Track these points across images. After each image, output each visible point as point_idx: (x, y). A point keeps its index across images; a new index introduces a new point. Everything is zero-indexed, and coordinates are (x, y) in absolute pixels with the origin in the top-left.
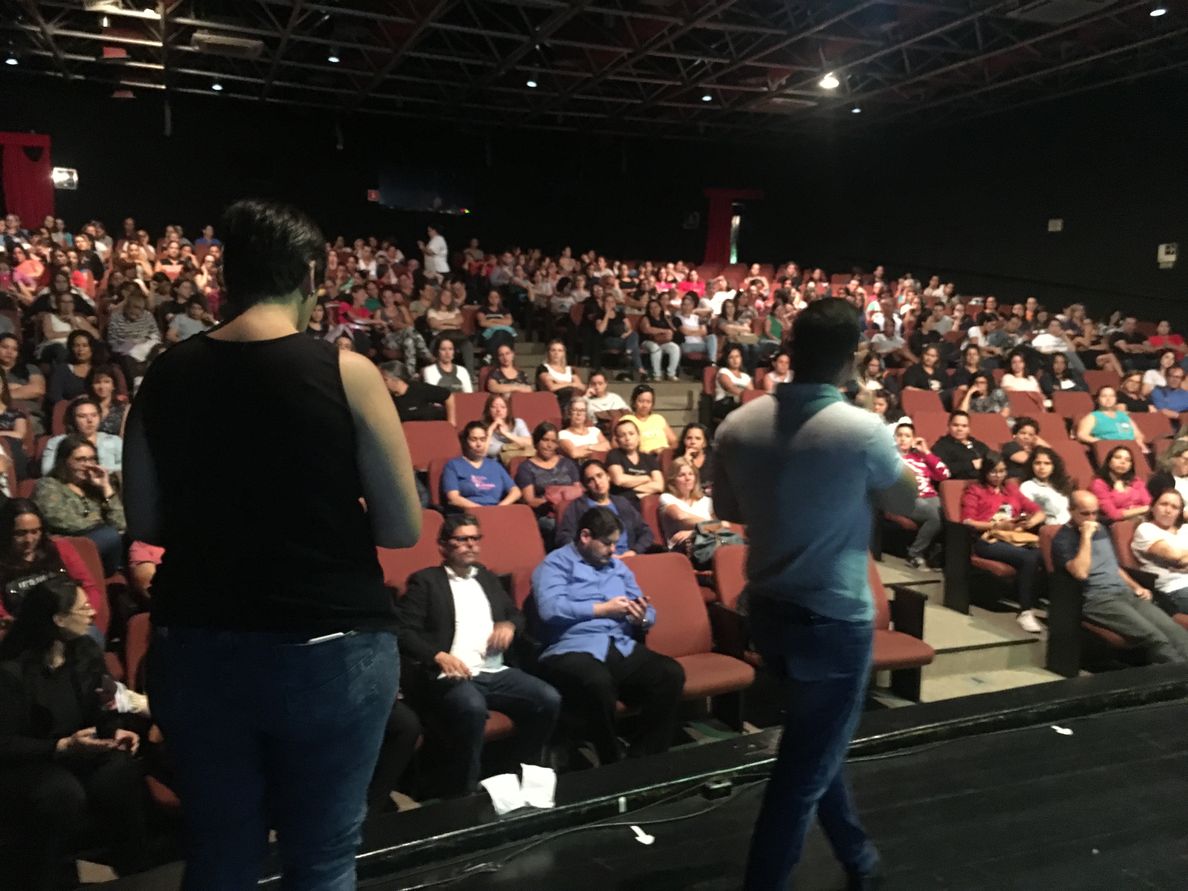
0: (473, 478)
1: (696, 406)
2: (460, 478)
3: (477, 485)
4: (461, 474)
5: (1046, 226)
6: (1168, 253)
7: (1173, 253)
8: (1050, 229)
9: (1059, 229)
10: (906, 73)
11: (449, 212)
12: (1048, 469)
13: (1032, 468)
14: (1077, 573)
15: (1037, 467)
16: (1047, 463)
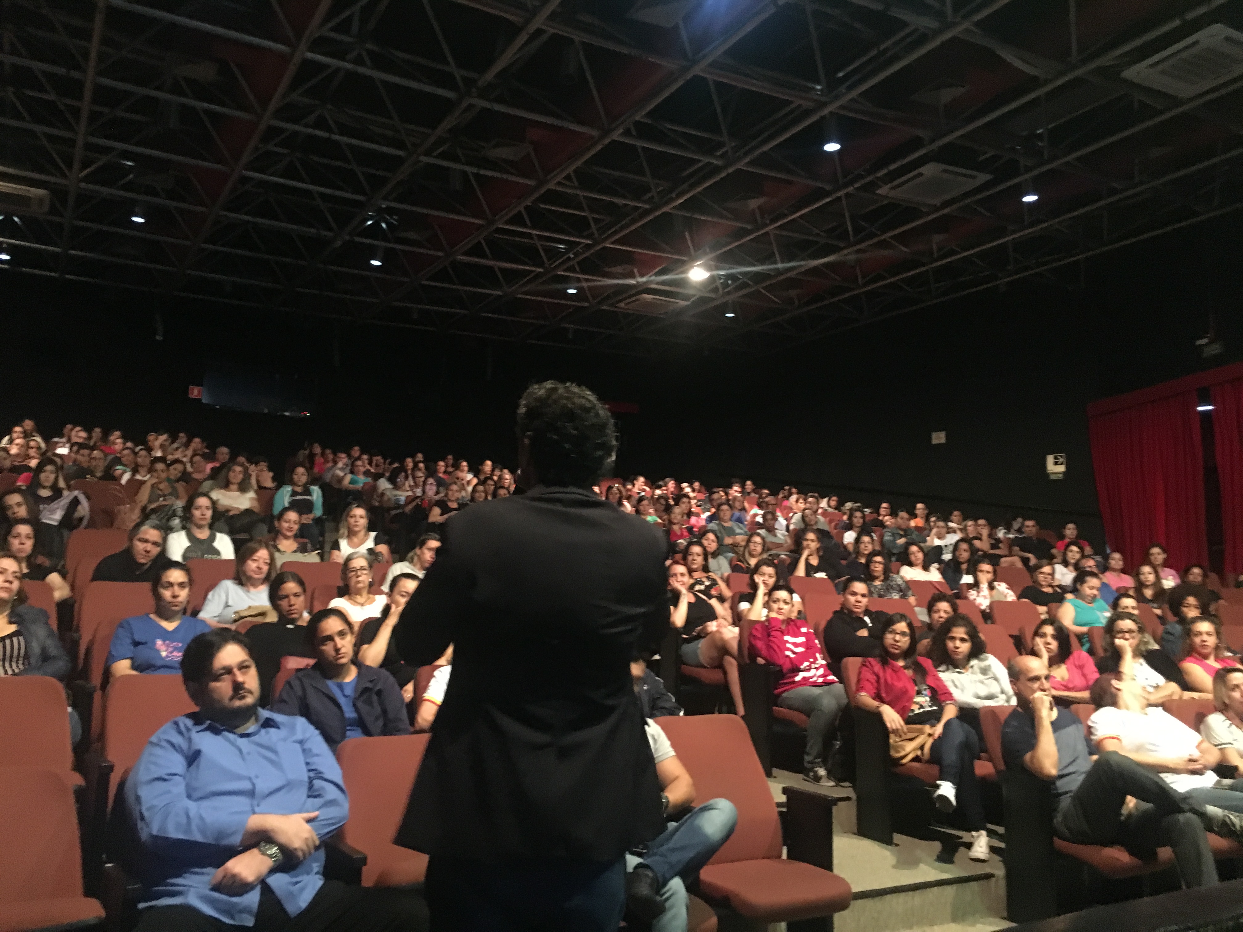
0: (159, 642)
2: (136, 644)
3: (164, 654)
4: (138, 638)
5: (930, 439)
6: (1056, 463)
7: (1062, 464)
8: (935, 441)
9: (943, 441)
10: (778, 269)
11: (287, 414)
12: (964, 647)
13: (945, 646)
14: (1041, 768)
15: (950, 644)
16: (963, 640)
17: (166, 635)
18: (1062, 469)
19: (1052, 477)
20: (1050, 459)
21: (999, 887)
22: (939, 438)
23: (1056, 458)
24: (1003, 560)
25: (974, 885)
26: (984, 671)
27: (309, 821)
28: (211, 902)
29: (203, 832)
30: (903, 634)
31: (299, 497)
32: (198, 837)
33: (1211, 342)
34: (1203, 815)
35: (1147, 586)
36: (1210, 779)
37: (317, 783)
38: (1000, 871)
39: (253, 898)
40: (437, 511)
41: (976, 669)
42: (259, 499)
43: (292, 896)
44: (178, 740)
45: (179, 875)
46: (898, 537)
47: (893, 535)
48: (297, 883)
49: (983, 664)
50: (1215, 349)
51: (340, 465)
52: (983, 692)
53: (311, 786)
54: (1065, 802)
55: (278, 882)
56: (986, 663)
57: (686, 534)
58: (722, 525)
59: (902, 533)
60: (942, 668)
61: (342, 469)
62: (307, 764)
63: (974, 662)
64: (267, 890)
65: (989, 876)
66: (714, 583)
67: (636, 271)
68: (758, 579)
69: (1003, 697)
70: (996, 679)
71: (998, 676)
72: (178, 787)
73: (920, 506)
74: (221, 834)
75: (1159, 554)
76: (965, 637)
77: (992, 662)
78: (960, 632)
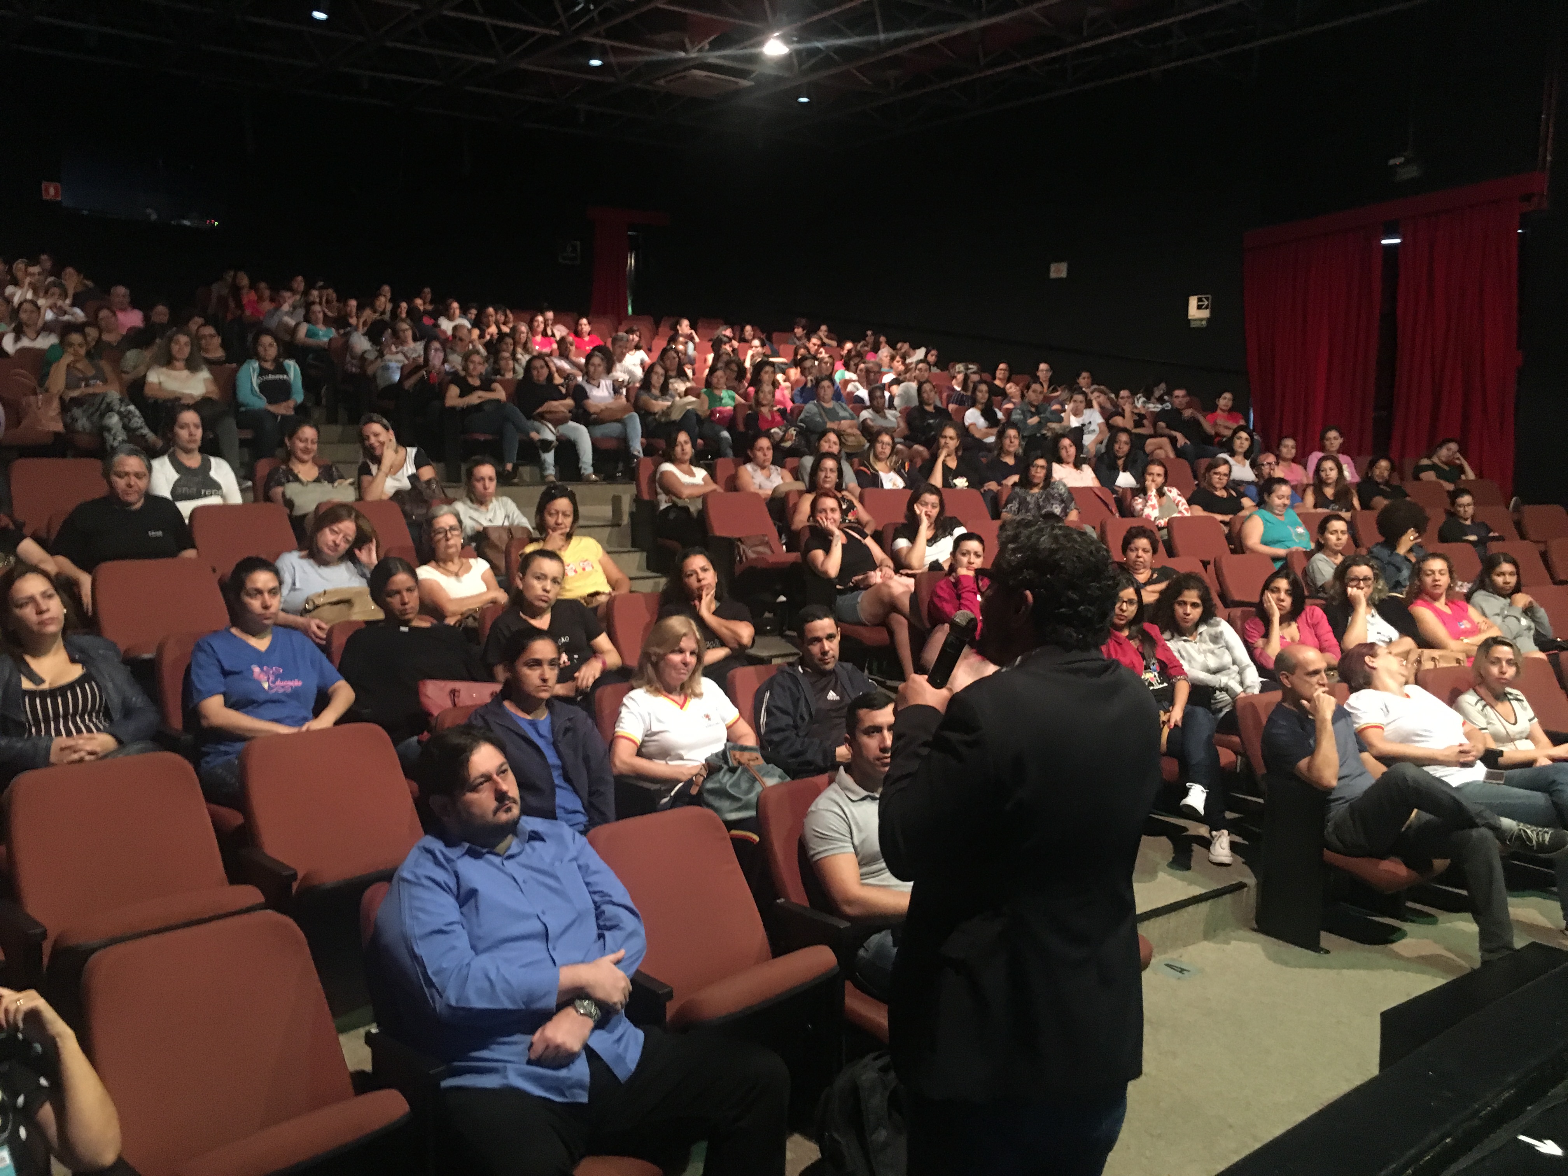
0: (256, 669)
1: (626, 520)
2: (226, 673)
3: (266, 686)
4: (227, 665)
5: (1048, 270)
7: (1207, 308)
8: (1053, 275)
9: (1064, 275)
10: (877, 43)
11: (187, 223)
12: (1195, 613)
13: (1173, 611)
14: (1320, 778)
15: (1179, 610)
16: (1194, 605)
17: (261, 658)
18: (1205, 314)
19: (1193, 325)
20: (1193, 302)
21: (1250, 896)
22: (1059, 271)
23: (1200, 300)
24: (1149, 441)
25: (1227, 898)
26: (1216, 639)
27: (617, 963)
28: (537, 1080)
29: (512, 998)
30: (1130, 602)
31: (271, 377)
32: (508, 1005)
33: (1408, 163)
34: (1497, 830)
35: (1328, 485)
36: (1479, 772)
37: (608, 909)
38: (1251, 880)
39: (581, 1070)
40: (454, 390)
41: (1206, 636)
42: (216, 378)
43: (620, 1058)
44: (440, 875)
45: (484, 1047)
46: (1029, 415)
47: (1023, 413)
48: (619, 1040)
49: (1213, 630)
50: (1412, 172)
51: (286, 307)
52: (1213, 663)
53: (599, 914)
54: (1338, 811)
55: (602, 1042)
56: (1219, 629)
57: (778, 418)
58: (823, 407)
59: (1033, 410)
60: (1167, 635)
61: (291, 314)
62: (587, 884)
63: (1203, 629)
64: (590, 1053)
65: (1241, 886)
66: (851, 506)
67: (687, 40)
68: (918, 509)
69: (1235, 668)
70: (1228, 648)
71: (1231, 644)
72: (462, 940)
73: (1043, 366)
74: (531, 998)
75: (1335, 438)
76: (1199, 601)
77: (1225, 628)
78: (1192, 595)
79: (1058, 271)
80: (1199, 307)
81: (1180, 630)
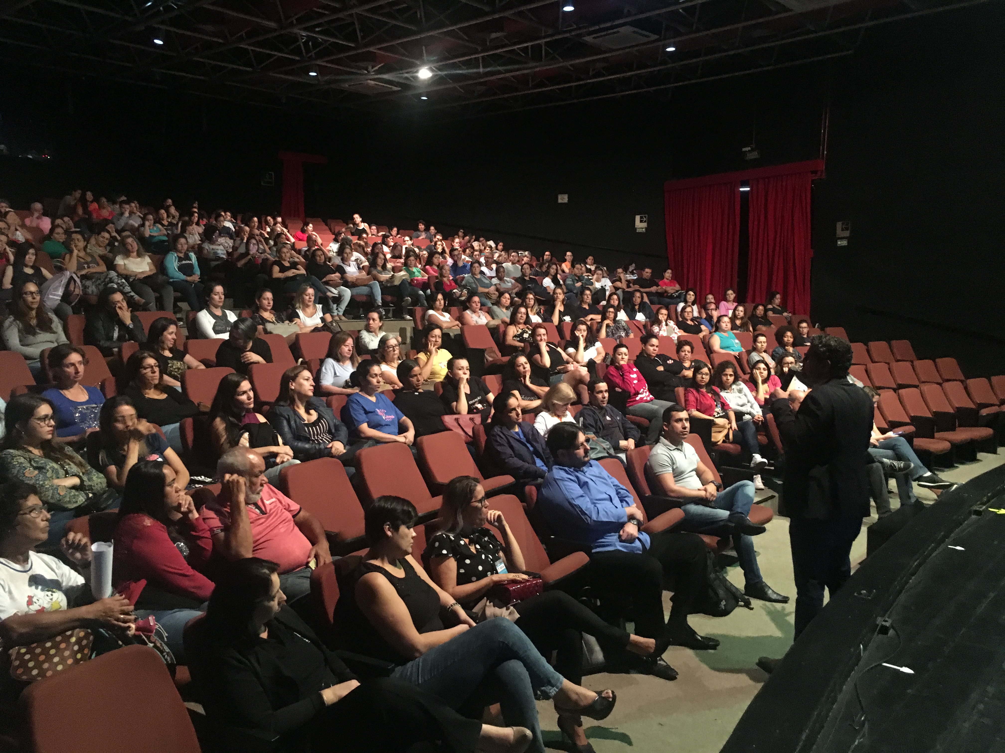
2: (366, 412)
3: (384, 417)
5: (557, 199)
7: (645, 222)
8: (560, 201)
9: (566, 201)
10: (479, 73)
11: (30, 156)
12: (731, 379)
13: (721, 378)
15: (724, 378)
16: (731, 375)
18: (644, 225)
19: (640, 231)
20: (638, 218)
23: (641, 218)
26: (740, 391)
28: (626, 548)
30: (706, 374)
31: (184, 262)
33: (752, 150)
34: (882, 463)
37: (621, 491)
38: (774, 495)
40: (276, 269)
41: (735, 390)
46: (575, 282)
47: (573, 281)
49: (738, 387)
50: (755, 155)
53: (618, 493)
56: (741, 387)
58: (475, 278)
59: (577, 278)
63: (734, 387)
65: (771, 498)
68: (577, 333)
70: (745, 395)
71: (747, 394)
73: (569, 253)
76: (732, 373)
77: (743, 386)
78: (729, 371)
79: (563, 199)
80: (641, 221)
81: (724, 387)
